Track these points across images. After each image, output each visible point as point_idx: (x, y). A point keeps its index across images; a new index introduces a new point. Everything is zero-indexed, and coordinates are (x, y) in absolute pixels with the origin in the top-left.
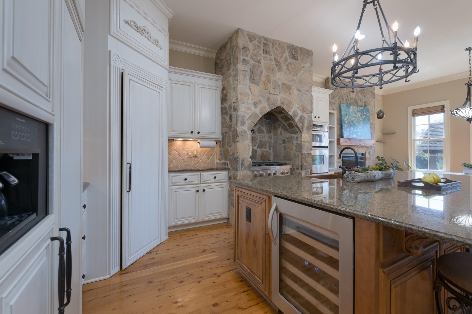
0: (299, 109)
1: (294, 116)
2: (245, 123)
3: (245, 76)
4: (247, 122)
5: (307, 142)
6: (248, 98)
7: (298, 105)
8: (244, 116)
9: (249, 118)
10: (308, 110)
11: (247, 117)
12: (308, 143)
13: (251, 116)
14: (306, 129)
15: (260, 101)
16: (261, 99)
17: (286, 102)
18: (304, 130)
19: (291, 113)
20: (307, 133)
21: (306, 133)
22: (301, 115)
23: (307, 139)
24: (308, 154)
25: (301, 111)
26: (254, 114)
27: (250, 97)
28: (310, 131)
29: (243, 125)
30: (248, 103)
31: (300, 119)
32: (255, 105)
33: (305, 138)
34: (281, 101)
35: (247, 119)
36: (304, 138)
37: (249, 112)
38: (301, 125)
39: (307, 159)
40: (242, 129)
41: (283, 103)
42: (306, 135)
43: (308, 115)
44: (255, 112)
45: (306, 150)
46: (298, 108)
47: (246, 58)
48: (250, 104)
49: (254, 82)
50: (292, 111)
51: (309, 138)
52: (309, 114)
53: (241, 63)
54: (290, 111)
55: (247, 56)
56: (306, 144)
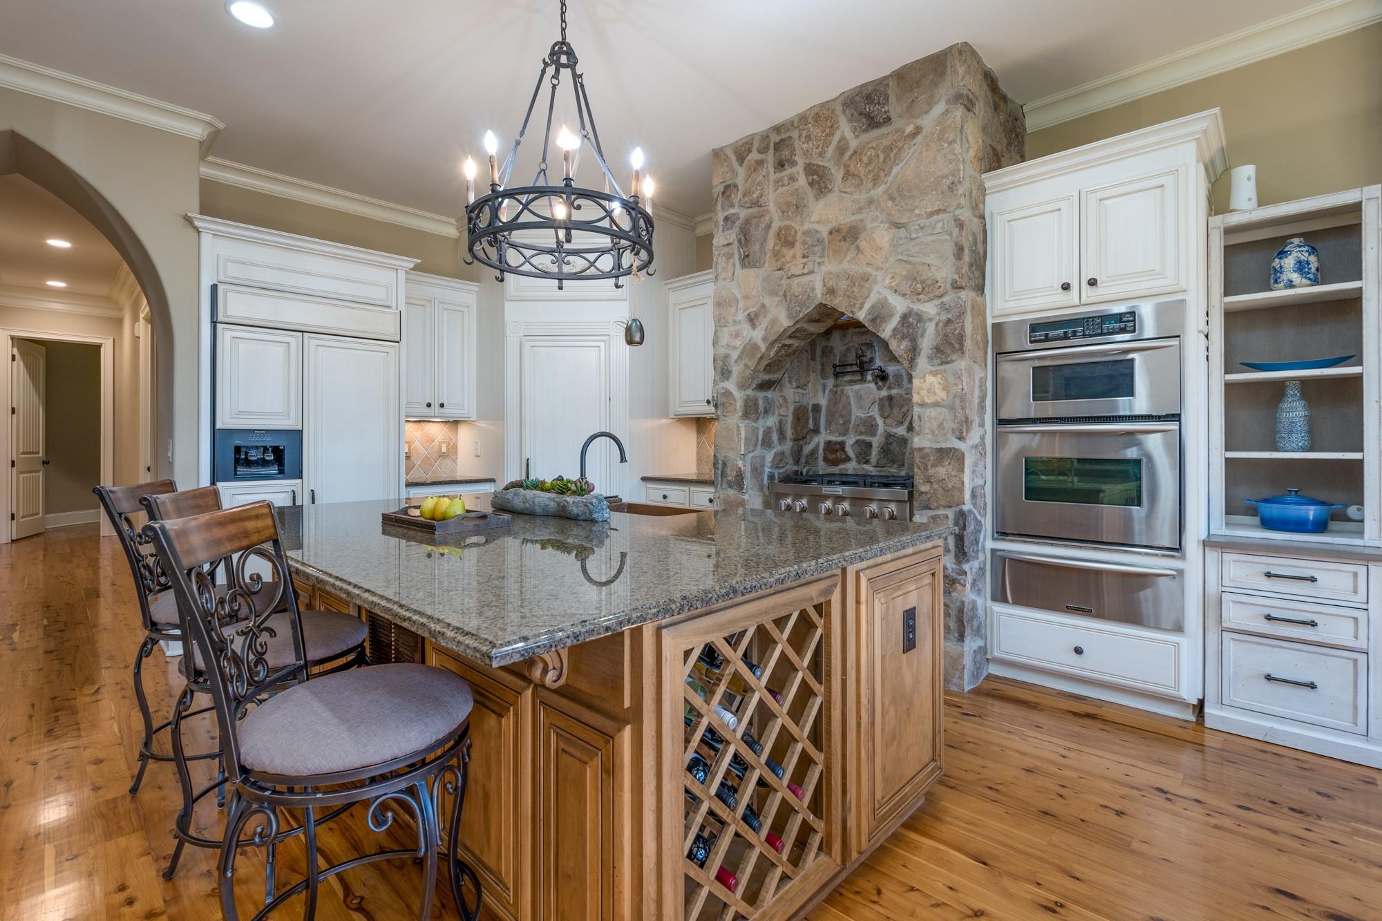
0: (896, 291)
1: (873, 321)
2: (730, 372)
3: (729, 256)
4: (736, 370)
5: (936, 404)
6: (737, 309)
7: (893, 278)
8: (727, 356)
9: (740, 357)
10: (939, 284)
11: (734, 355)
12: (939, 409)
13: (742, 353)
14: (930, 358)
15: (763, 306)
16: (767, 301)
17: (843, 284)
18: (922, 362)
19: (861, 316)
20: (935, 374)
21: (931, 372)
22: (905, 311)
23: (935, 393)
24: (940, 450)
25: (904, 295)
26: (748, 347)
27: (741, 305)
28: (952, 361)
29: (727, 379)
30: (735, 322)
31: (903, 325)
32: (752, 320)
33: (924, 393)
34: (825, 286)
35: (736, 361)
36: (918, 393)
37: (738, 343)
38: (907, 346)
39: (931, 471)
40: (723, 388)
41: (831, 291)
42: (930, 379)
43: (942, 303)
44: (750, 340)
45: (930, 437)
46: (891, 288)
47: (732, 211)
48: (740, 322)
49: (749, 263)
50: (867, 306)
51: (944, 389)
52: (945, 299)
53: (721, 228)
54: (855, 310)
55: (732, 206)
56: (933, 413)
